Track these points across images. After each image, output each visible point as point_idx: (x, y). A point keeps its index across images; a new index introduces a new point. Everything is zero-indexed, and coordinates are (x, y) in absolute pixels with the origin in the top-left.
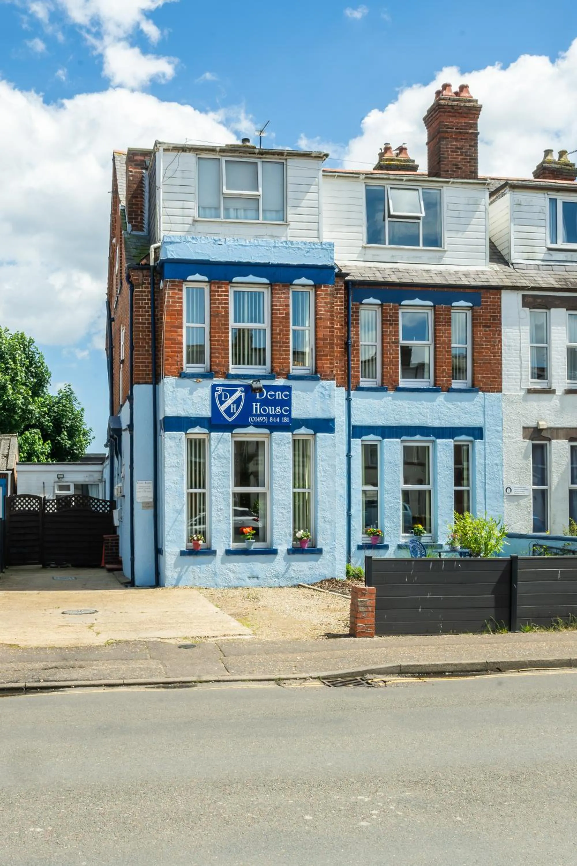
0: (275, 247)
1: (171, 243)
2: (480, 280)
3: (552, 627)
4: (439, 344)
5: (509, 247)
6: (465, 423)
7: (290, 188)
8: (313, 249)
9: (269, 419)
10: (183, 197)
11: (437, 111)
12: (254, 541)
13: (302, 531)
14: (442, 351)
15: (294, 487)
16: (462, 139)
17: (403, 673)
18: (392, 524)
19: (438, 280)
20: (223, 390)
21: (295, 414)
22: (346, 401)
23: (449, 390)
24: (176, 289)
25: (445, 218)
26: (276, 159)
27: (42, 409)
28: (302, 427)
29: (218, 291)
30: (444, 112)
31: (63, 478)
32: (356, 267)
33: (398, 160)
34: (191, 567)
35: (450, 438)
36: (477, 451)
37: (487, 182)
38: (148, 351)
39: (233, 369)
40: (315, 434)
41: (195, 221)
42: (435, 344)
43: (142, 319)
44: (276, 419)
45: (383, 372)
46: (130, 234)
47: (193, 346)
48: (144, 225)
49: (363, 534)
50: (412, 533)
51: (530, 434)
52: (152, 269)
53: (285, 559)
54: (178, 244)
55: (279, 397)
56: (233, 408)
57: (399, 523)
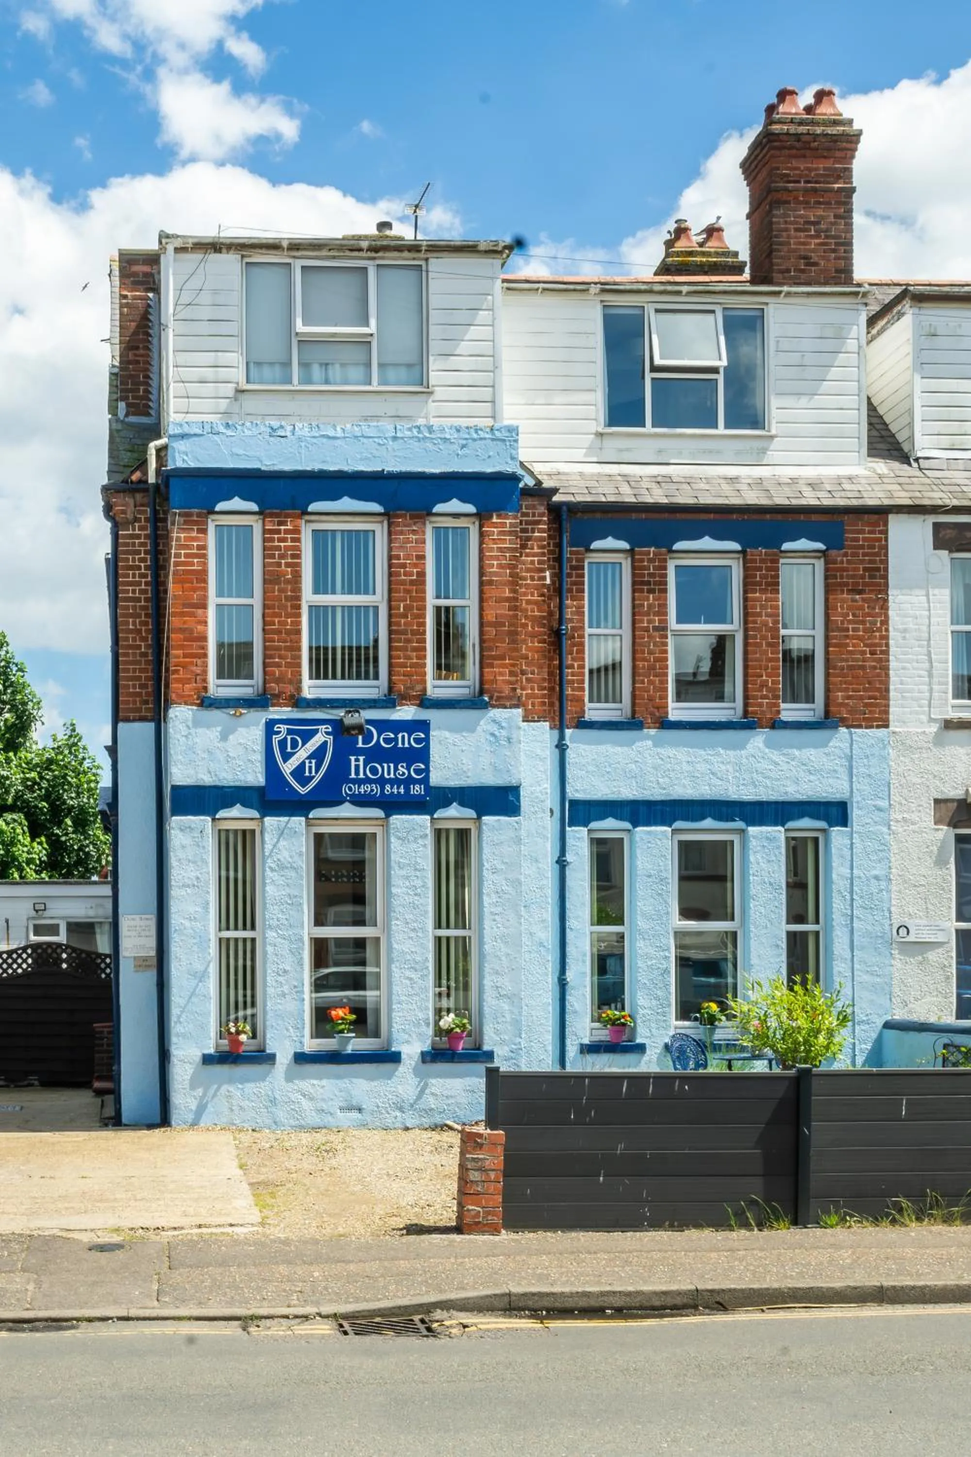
0: (395, 438)
1: (183, 436)
2: (843, 494)
3: (887, 1218)
4: (754, 629)
5: (911, 425)
6: (810, 793)
7: (435, 317)
8: (474, 440)
9: (383, 789)
10: (217, 342)
11: (765, 146)
12: (354, 1035)
13: (452, 1015)
14: (759, 645)
15: (439, 926)
16: (820, 203)
17: (514, 1309)
18: (654, 1002)
19: (752, 498)
20: (290, 732)
21: (436, 779)
22: (557, 751)
23: (776, 724)
24: (193, 529)
25: (772, 367)
26: (405, 259)
27: (28, 776)
28: (451, 804)
29: (278, 532)
30: (780, 148)
31: (45, 910)
32: (581, 474)
33: (703, 254)
34: (225, 1087)
35: (776, 824)
36: (833, 851)
37: (862, 290)
38: (144, 655)
39: (310, 688)
40: (479, 817)
41: (240, 391)
42: (746, 630)
43: (134, 591)
44: (398, 788)
45: (634, 689)
46: (122, 422)
47: (230, 645)
48: (151, 404)
49: (593, 1021)
50: (696, 1019)
51: (950, 814)
52: (151, 490)
53: (416, 1072)
54: (196, 439)
55: (403, 743)
56: (310, 768)
57: (668, 999)
